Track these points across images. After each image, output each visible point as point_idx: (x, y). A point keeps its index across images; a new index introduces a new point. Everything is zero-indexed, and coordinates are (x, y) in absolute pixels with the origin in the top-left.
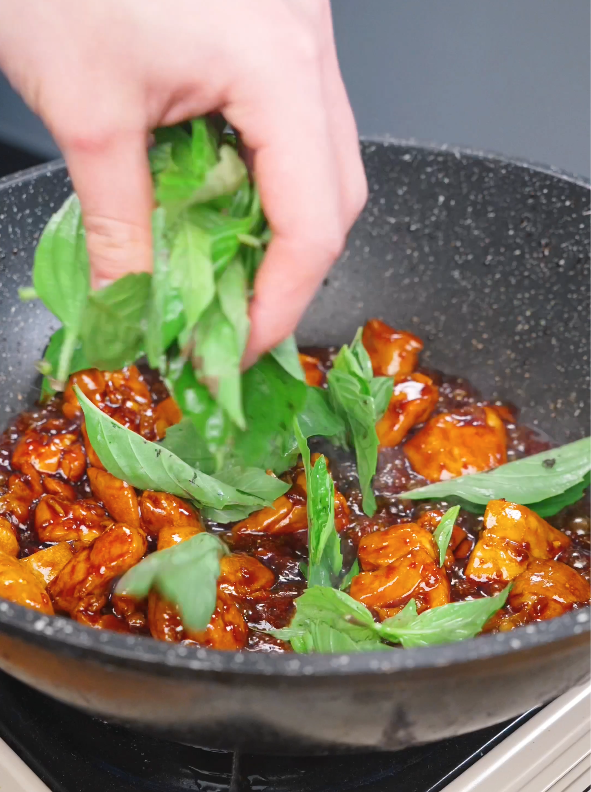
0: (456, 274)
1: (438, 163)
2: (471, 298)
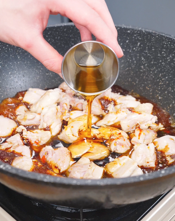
1: (138, 33)
2: (146, 74)
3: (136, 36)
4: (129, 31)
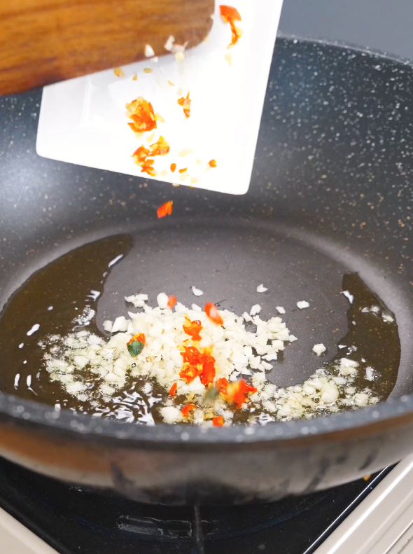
0: (399, 165)
1: (401, 75)
3: (395, 81)
4: (378, 67)
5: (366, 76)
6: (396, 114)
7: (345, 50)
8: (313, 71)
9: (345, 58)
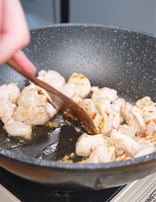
1: (124, 33)
2: (132, 70)
3: (122, 35)
4: (116, 31)
5: (112, 35)
6: (124, 46)
7: (104, 27)
8: (93, 35)
9: (104, 30)
